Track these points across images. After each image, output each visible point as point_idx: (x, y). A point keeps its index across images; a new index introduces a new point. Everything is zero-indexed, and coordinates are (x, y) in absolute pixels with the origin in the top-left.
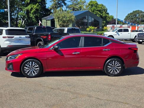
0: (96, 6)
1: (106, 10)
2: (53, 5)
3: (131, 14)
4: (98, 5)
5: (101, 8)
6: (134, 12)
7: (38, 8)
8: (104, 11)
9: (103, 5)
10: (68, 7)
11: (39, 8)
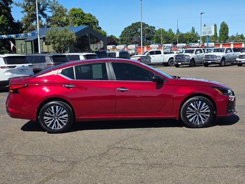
0: (82, 17)
1: (96, 23)
2: (26, 17)
3: (129, 27)
4: (84, 14)
5: (89, 20)
6: (133, 24)
7: (3, 22)
8: (95, 25)
9: (91, 16)
10: (49, 20)
11: (5, 22)
